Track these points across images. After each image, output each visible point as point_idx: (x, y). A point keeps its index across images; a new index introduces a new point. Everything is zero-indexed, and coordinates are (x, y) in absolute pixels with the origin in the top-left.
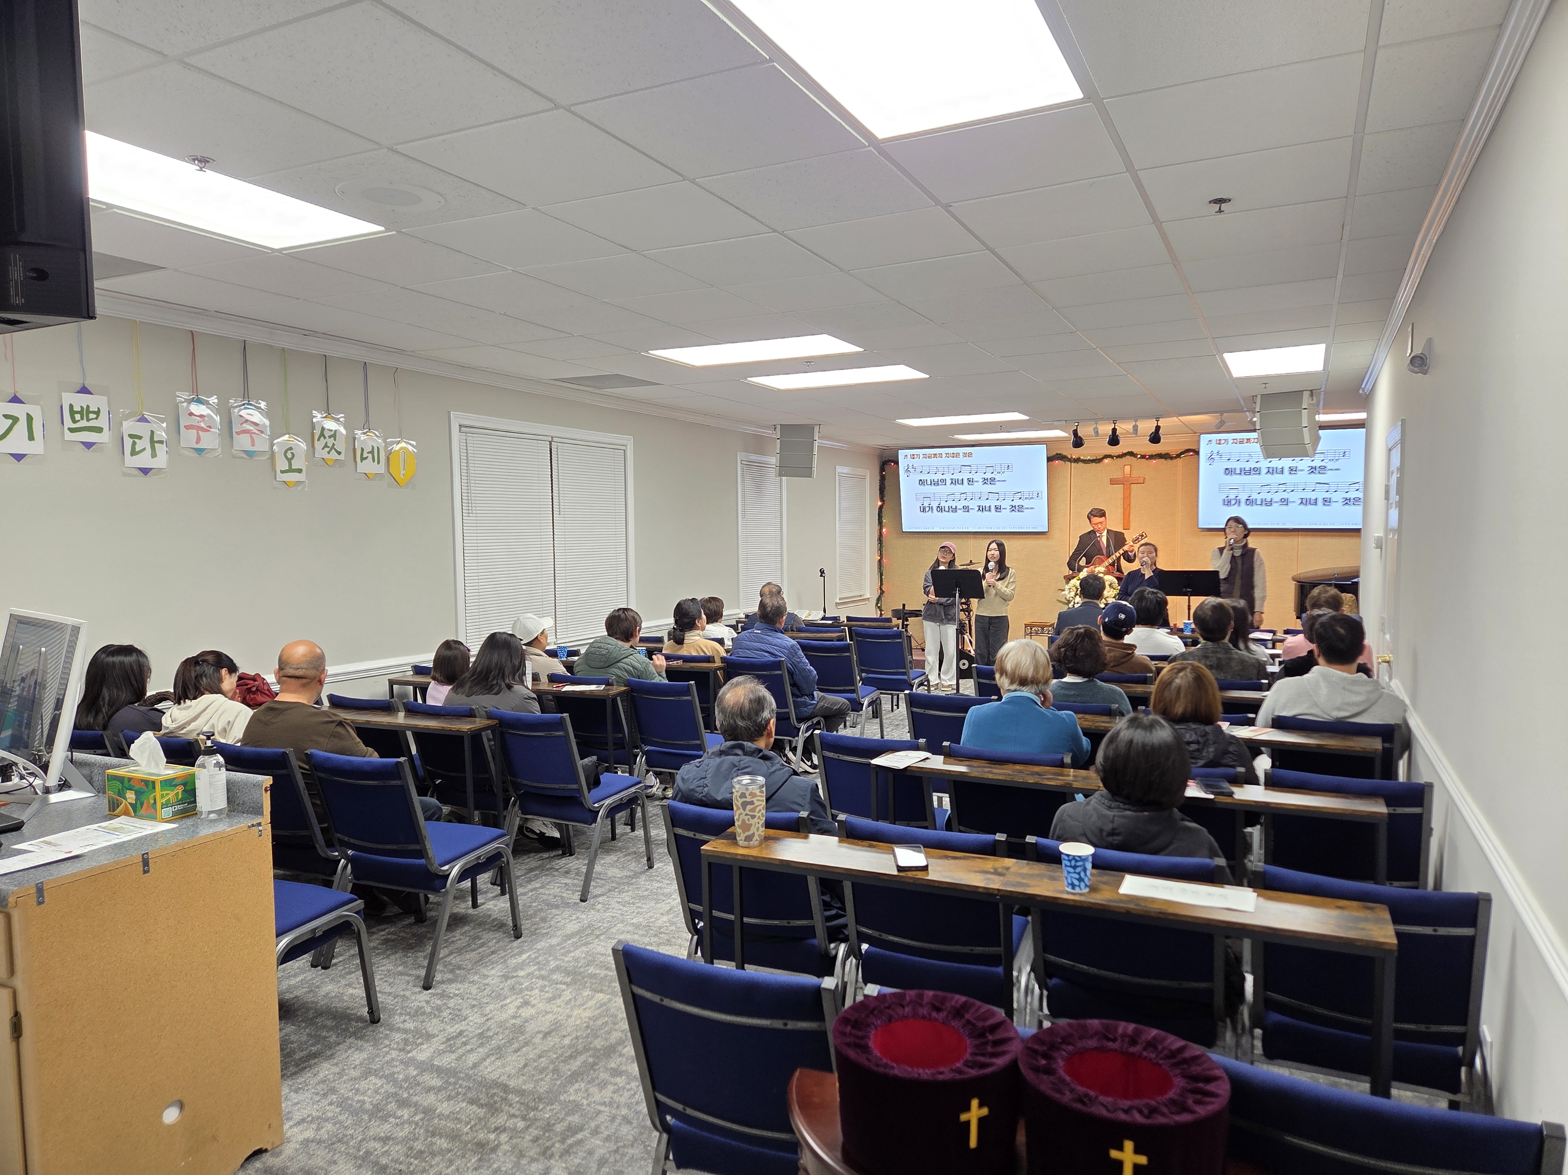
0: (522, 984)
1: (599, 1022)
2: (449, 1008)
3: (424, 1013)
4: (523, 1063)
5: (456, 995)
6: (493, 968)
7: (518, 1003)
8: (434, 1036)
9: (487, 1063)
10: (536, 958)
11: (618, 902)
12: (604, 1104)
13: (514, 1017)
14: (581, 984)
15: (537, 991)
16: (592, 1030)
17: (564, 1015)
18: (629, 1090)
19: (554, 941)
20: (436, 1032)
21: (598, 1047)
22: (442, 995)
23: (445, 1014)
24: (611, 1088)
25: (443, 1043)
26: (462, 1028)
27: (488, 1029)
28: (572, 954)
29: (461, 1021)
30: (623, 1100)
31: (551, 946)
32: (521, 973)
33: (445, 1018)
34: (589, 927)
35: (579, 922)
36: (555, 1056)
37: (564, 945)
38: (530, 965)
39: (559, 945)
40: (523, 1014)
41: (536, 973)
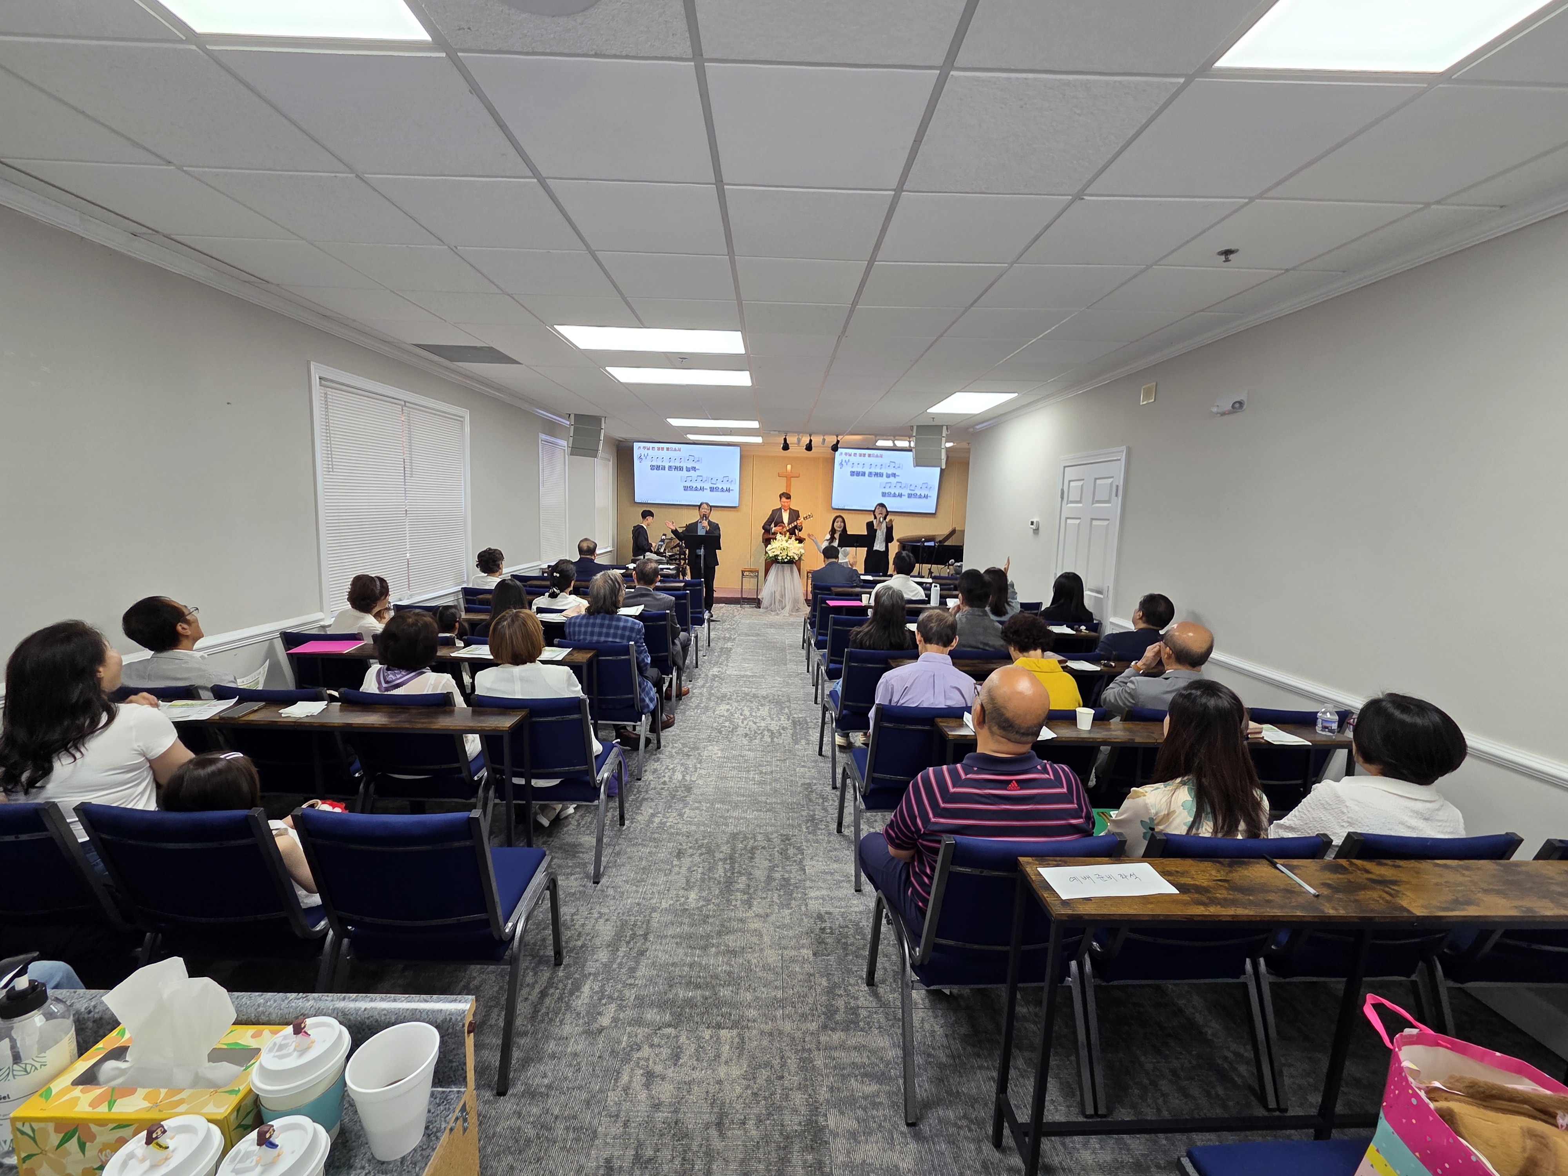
0: (619, 1042)
1: (761, 1081)
2: (557, 1117)
3: (528, 1141)
5: (549, 1087)
6: (561, 1022)
7: (639, 1079)
10: (602, 989)
11: (626, 882)
13: (657, 1106)
14: (689, 1021)
15: (646, 1047)
16: (765, 1098)
17: (712, 1081)
19: (603, 956)
21: (798, 1128)
22: (532, 1094)
23: (559, 1130)
26: (606, 1154)
27: (640, 1145)
28: (639, 974)
29: (592, 1140)
31: (605, 965)
32: (605, 1021)
33: (565, 1140)
34: (624, 923)
35: (607, 920)
36: (762, 1167)
37: (619, 961)
38: (605, 1005)
39: (612, 962)
40: (663, 1097)
41: (621, 1016)
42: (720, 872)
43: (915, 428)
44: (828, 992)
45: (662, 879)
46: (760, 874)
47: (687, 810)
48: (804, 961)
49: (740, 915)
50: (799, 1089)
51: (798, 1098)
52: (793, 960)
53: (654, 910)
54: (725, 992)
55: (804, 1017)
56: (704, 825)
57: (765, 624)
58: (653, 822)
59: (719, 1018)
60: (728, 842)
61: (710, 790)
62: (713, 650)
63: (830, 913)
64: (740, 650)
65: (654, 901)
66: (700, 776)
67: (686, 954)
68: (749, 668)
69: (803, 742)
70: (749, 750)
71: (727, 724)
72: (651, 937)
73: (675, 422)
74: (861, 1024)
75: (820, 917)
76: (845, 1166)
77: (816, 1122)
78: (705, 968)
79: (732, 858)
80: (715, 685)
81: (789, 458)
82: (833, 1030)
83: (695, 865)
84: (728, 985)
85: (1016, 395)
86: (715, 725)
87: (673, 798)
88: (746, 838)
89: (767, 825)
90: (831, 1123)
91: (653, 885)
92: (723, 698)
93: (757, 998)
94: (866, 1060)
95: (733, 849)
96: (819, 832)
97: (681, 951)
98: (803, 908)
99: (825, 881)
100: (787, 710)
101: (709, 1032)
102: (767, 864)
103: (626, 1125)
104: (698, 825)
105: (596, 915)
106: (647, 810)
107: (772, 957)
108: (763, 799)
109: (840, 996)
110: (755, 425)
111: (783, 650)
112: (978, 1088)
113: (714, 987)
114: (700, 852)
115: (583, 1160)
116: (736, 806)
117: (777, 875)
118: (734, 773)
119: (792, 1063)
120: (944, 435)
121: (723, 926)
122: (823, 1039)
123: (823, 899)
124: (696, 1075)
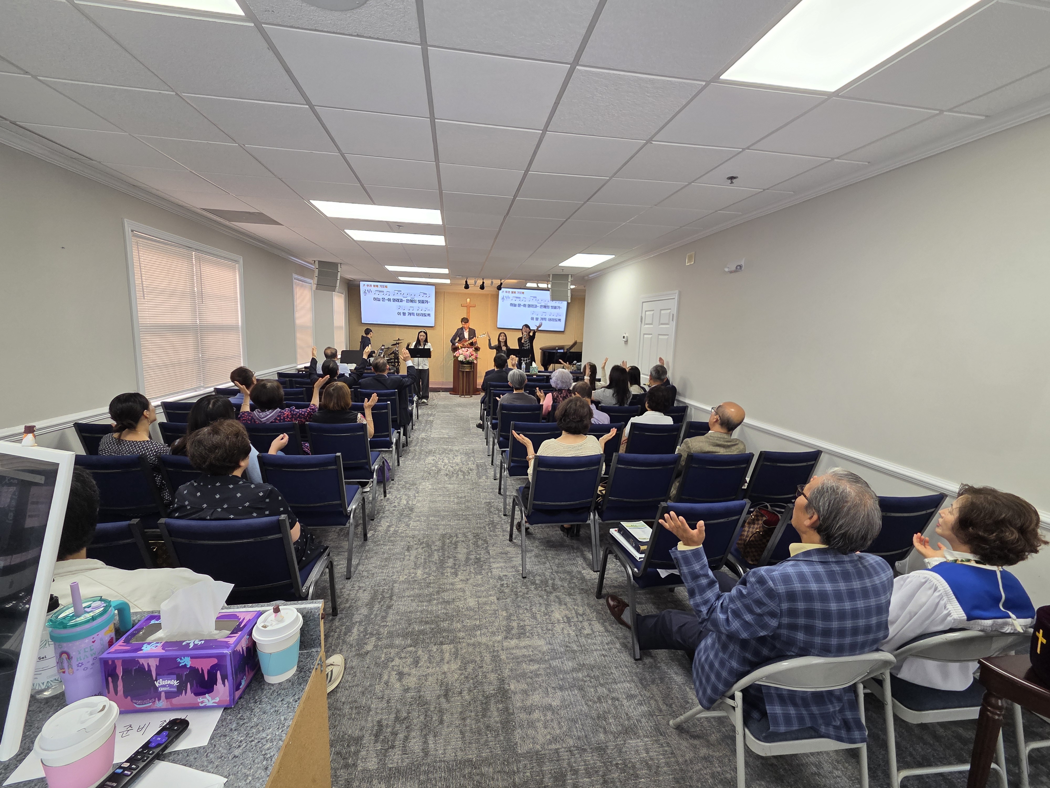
0: (380, 658)
1: (470, 670)
4: (457, 731)
7: (394, 677)
8: (362, 738)
9: (431, 746)
10: (365, 630)
11: (375, 567)
12: (550, 743)
13: (406, 691)
14: (423, 642)
15: (397, 659)
16: (472, 678)
17: (440, 673)
18: (552, 720)
19: (364, 611)
20: (357, 733)
21: (493, 692)
23: (346, 709)
24: (540, 725)
25: (376, 742)
26: (378, 718)
28: (388, 619)
29: (368, 712)
30: (558, 731)
31: (366, 616)
32: (369, 647)
33: (351, 714)
34: (376, 592)
35: (364, 590)
36: (473, 714)
37: (375, 613)
38: (368, 638)
39: (371, 614)
40: (410, 685)
41: (380, 643)
42: (436, 557)
43: (551, 276)
44: (507, 619)
45: (398, 564)
46: (461, 557)
47: (411, 522)
48: (492, 603)
49: (451, 581)
50: (492, 672)
51: (492, 677)
52: (485, 604)
53: (395, 582)
54: (445, 625)
55: (493, 633)
56: (423, 530)
57: (454, 405)
58: (389, 531)
59: (441, 639)
60: (440, 540)
61: (426, 509)
62: (421, 422)
63: (506, 576)
64: (439, 422)
65: (395, 577)
66: (418, 501)
67: (418, 606)
68: (446, 432)
69: (484, 477)
70: (449, 484)
71: (434, 468)
72: (394, 598)
73: (390, 268)
74: (527, 634)
75: (500, 578)
76: (521, 708)
77: (504, 688)
78: (431, 612)
79: (443, 548)
80: (424, 444)
81: (468, 294)
82: (511, 639)
83: (419, 554)
84: (446, 620)
85: (614, 256)
86: (426, 469)
87: (401, 516)
88: (451, 536)
89: (464, 528)
90: (512, 687)
91: (393, 568)
92: (430, 452)
93: (464, 626)
94: (531, 653)
95: (444, 544)
96: (497, 530)
97: (414, 604)
98: (489, 574)
99: (502, 558)
100: (472, 458)
101: (436, 647)
102: (465, 550)
103: (388, 702)
104: (419, 531)
105: (357, 588)
106: (384, 524)
107: (472, 602)
108: (461, 513)
109: (514, 620)
110: (446, 271)
111: (467, 421)
112: (595, 660)
113: (437, 622)
114: (422, 546)
115: (363, 723)
116: (443, 518)
117: (472, 557)
118: (441, 498)
119: (488, 658)
120: (569, 281)
121: (440, 588)
122: (505, 644)
123: (502, 568)
124: (430, 671)
